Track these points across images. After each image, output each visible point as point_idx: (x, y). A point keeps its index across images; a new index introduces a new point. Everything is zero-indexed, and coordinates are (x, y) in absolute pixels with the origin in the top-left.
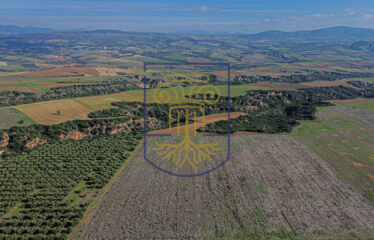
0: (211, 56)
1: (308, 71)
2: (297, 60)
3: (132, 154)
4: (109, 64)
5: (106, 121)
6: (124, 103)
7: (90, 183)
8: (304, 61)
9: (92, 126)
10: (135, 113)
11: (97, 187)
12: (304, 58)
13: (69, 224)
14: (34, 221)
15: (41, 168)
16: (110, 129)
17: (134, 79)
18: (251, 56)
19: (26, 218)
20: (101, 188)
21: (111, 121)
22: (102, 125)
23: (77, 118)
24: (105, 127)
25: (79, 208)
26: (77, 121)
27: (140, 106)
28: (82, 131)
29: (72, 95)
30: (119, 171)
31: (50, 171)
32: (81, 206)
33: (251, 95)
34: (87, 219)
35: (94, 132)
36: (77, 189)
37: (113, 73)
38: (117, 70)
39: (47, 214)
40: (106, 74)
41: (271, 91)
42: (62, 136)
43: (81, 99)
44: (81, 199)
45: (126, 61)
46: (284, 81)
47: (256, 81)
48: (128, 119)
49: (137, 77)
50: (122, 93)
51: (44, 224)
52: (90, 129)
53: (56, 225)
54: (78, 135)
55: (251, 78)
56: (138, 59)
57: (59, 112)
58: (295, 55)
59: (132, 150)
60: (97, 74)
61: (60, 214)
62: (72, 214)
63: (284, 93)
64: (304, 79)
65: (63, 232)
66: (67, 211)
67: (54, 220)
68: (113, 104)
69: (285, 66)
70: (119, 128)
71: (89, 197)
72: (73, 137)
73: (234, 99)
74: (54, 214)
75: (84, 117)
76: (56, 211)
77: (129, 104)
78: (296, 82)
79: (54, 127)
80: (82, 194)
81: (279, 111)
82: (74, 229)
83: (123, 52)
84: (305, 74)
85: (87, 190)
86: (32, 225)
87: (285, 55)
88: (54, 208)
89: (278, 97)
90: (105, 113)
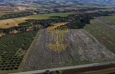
0: (56, 3)
1: (86, 7)
2: (82, 4)
3: (35, 37)
4: (22, 6)
5: (24, 26)
6: (29, 20)
7: (23, 48)
8: (85, 4)
9: (20, 28)
10: (33, 23)
11: (26, 50)
12: (84, 3)
13: (19, 63)
14: (7, 62)
15: (5, 44)
16: (26, 29)
17: (31, 11)
18: (68, 3)
19: (4, 62)
20: (27, 50)
21: (26, 26)
22: (23, 28)
23: (15, 26)
24: (24, 28)
25: (21, 57)
26: (15, 27)
27: (35, 21)
28: (17, 30)
29: (11, 18)
30: (32, 44)
31: (9, 45)
32: (22, 56)
33: (70, 16)
34: (24, 61)
35: (21, 30)
36: (19, 50)
37: (24, 9)
38: (25, 8)
39: (11, 60)
40: (22, 10)
41: (76, 15)
42: (10, 32)
43: (14, 19)
44: (21, 54)
45: (27, 5)
46: (79, 11)
47: (71, 11)
48: (32, 25)
49: (32, 10)
50: (28, 16)
51: (10, 63)
52: (19, 29)
53: (14, 63)
54: (16, 32)
55: (69, 10)
56: (32, 4)
57: (8, 24)
58: (82, 2)
59: (35, 36)
60: (18, 9)
61: (15, 60)
62: (19, 59)
63: (80, 15)
64: (85, 10)
65: (17, 65)
66: (17, 58)
67: (14, 62)
68: (26, 20)
69: (79, 6)
70: (29, 29)
71: (23, 53)
72: (14, 32)
73: (65, 18)
74: (13, 60)
75: (17, 25)
76: (14, 59)
77: (31, 20)
78: (83, 11)
79: (7, 29)
80: (21, 52)
81: (79, 21)
82: (21, 64)
83: (26, 2)
84: (85, 8)
85: (22, 51)
86: (6, 64)
87: (79, 2)
88: (13, 58)
89: (78, 17)
90: (23, 23)
